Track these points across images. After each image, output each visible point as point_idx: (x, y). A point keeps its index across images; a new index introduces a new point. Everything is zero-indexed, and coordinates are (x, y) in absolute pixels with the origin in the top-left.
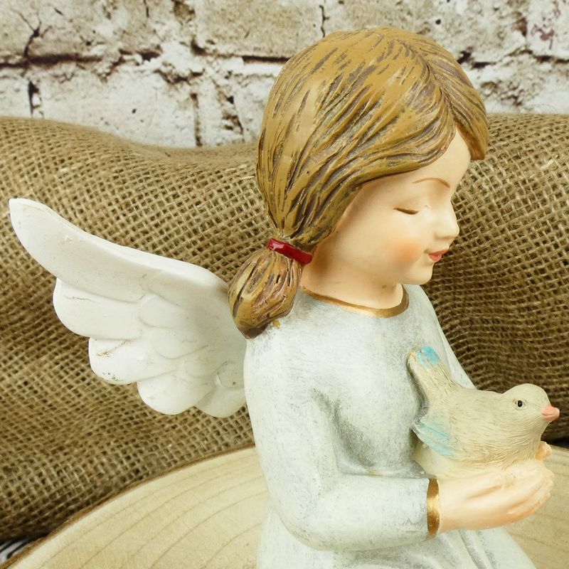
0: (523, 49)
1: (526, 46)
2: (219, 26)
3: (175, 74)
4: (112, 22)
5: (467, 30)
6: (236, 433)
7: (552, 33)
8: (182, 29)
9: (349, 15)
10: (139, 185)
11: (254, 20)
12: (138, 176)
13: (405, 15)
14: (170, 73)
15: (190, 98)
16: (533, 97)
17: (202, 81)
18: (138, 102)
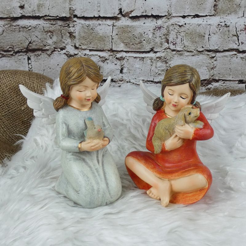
0: (168, 48)
2: (82, 41)
3: (70, 54)
4: (52, 40)
5: (152, 42)
7: (176, 43)
8: (72, 42)
9: (119, 38)
11: (92, 39)
13: (135, 38)
14: (68, 54)
16: (171, 61)
17: (77, 56)
18: (59, 62)
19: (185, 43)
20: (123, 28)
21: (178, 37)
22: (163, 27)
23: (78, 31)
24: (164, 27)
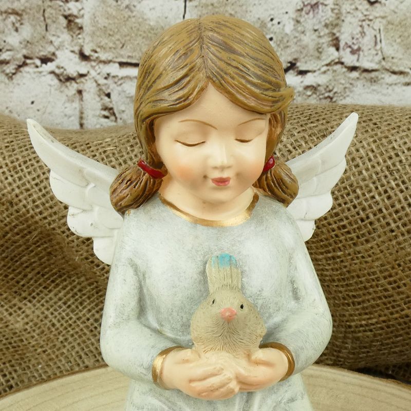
0: (337, 60)
1: (339, 59)
2: (101, 39)
3: (66, 75)
4: (20, 35)
5: (293, 46)
6: (96, 357)
7: (359, 49)
8: (72, 41)
10: (25, 153)
11: (128, 35)
12: (25, 146)
14: (62, 74)
15: (76, 93)
16: (345, 98)
17: (86, 80)
18: (36, 96)
19: (385, 49)
20: (212, 5)
21: (367, 33)
22: (322, 4)
23: (89, 12)
24: (326, 5)
